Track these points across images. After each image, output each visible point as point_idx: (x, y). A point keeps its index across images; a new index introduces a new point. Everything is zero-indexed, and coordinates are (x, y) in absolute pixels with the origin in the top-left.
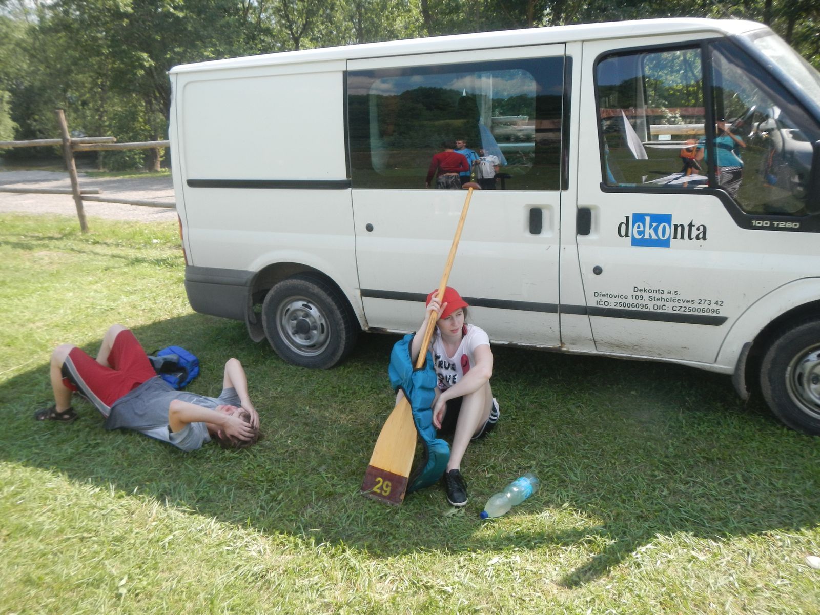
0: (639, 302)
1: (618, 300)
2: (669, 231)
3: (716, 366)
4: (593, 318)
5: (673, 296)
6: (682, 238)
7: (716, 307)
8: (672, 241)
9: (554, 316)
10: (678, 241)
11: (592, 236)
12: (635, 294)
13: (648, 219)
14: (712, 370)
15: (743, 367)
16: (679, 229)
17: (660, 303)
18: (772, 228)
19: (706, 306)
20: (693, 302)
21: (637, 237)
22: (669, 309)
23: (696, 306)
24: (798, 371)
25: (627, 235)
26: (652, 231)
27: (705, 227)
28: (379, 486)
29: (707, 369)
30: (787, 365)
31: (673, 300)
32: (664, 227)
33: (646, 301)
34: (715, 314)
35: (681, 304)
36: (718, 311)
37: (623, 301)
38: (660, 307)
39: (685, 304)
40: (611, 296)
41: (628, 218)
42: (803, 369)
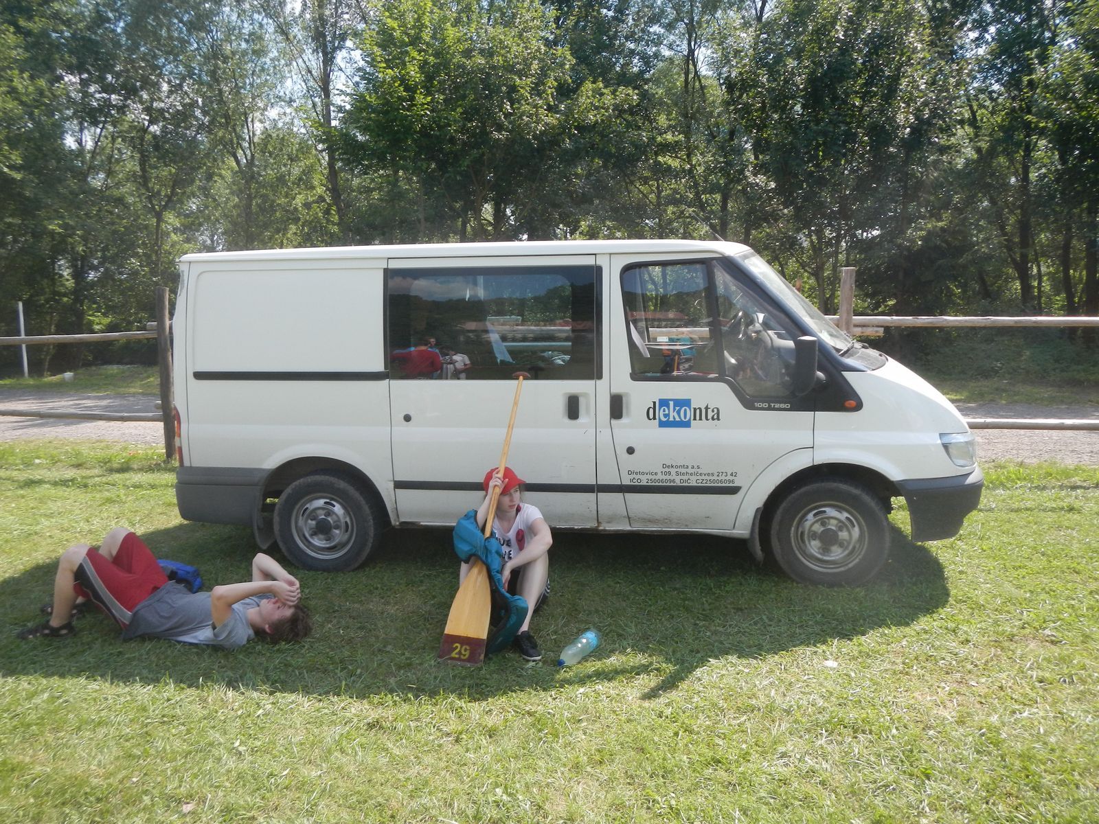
0: (668, 477)
1: (650, 477)
2: (690, 414)
3: (734, 531)
4: (627, 495)
5: (695, 470)
6: (701, 419)
7: (731, 478)
8: (693, 422)
9: (592, 496)
10: (698, 422)
11: (624, 420)
12: (664, 470)
13: (671, 403)
14: (732, 536)
15: (757, 530)
16: (698, 411)
17: (685, 478)
18: (769, 409)
19: (723, 478)
20: (713, 475)
21: (664, 419)
22: (693, 482)
23: (715, 478)
24: (800, 530)
25: (654, 418)
26: (675, 414)
27: (718, 410)
28: (457, 651)
29: (727, 535)
30: (791, 525)
31: (696, 474)
32: (685, 410)
33: (673, 477)
34: (731, 485)
35: (703, 477)
36: (733, 481)
37: (654, 477)
38: (686, 481)
39: (707, 477)
40: (643, 473)
41: (654, 403)
42: (804, 528)
